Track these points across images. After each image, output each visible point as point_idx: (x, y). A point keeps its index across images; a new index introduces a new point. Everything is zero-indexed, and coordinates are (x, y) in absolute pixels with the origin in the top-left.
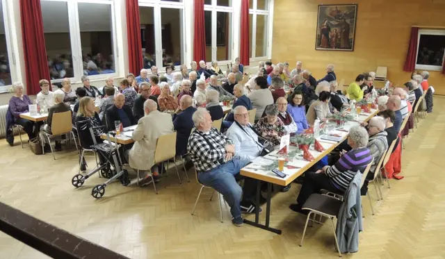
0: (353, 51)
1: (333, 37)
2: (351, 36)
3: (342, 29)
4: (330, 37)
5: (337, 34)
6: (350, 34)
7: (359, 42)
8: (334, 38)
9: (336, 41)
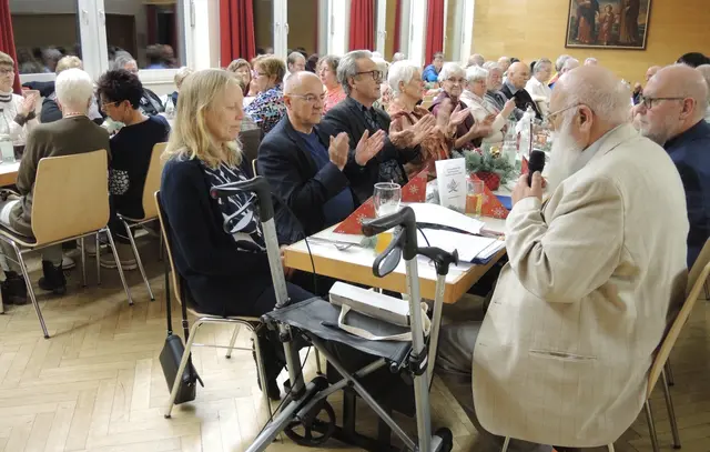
0: (645, 49)
1: (602, 21)
2: (642, 20)
3: (623, 7)
4: (597, 21)
5: (612, 15)
6: (641, 16)
7: (657, 33)
8: (605, 25)
9: (609, 28)
